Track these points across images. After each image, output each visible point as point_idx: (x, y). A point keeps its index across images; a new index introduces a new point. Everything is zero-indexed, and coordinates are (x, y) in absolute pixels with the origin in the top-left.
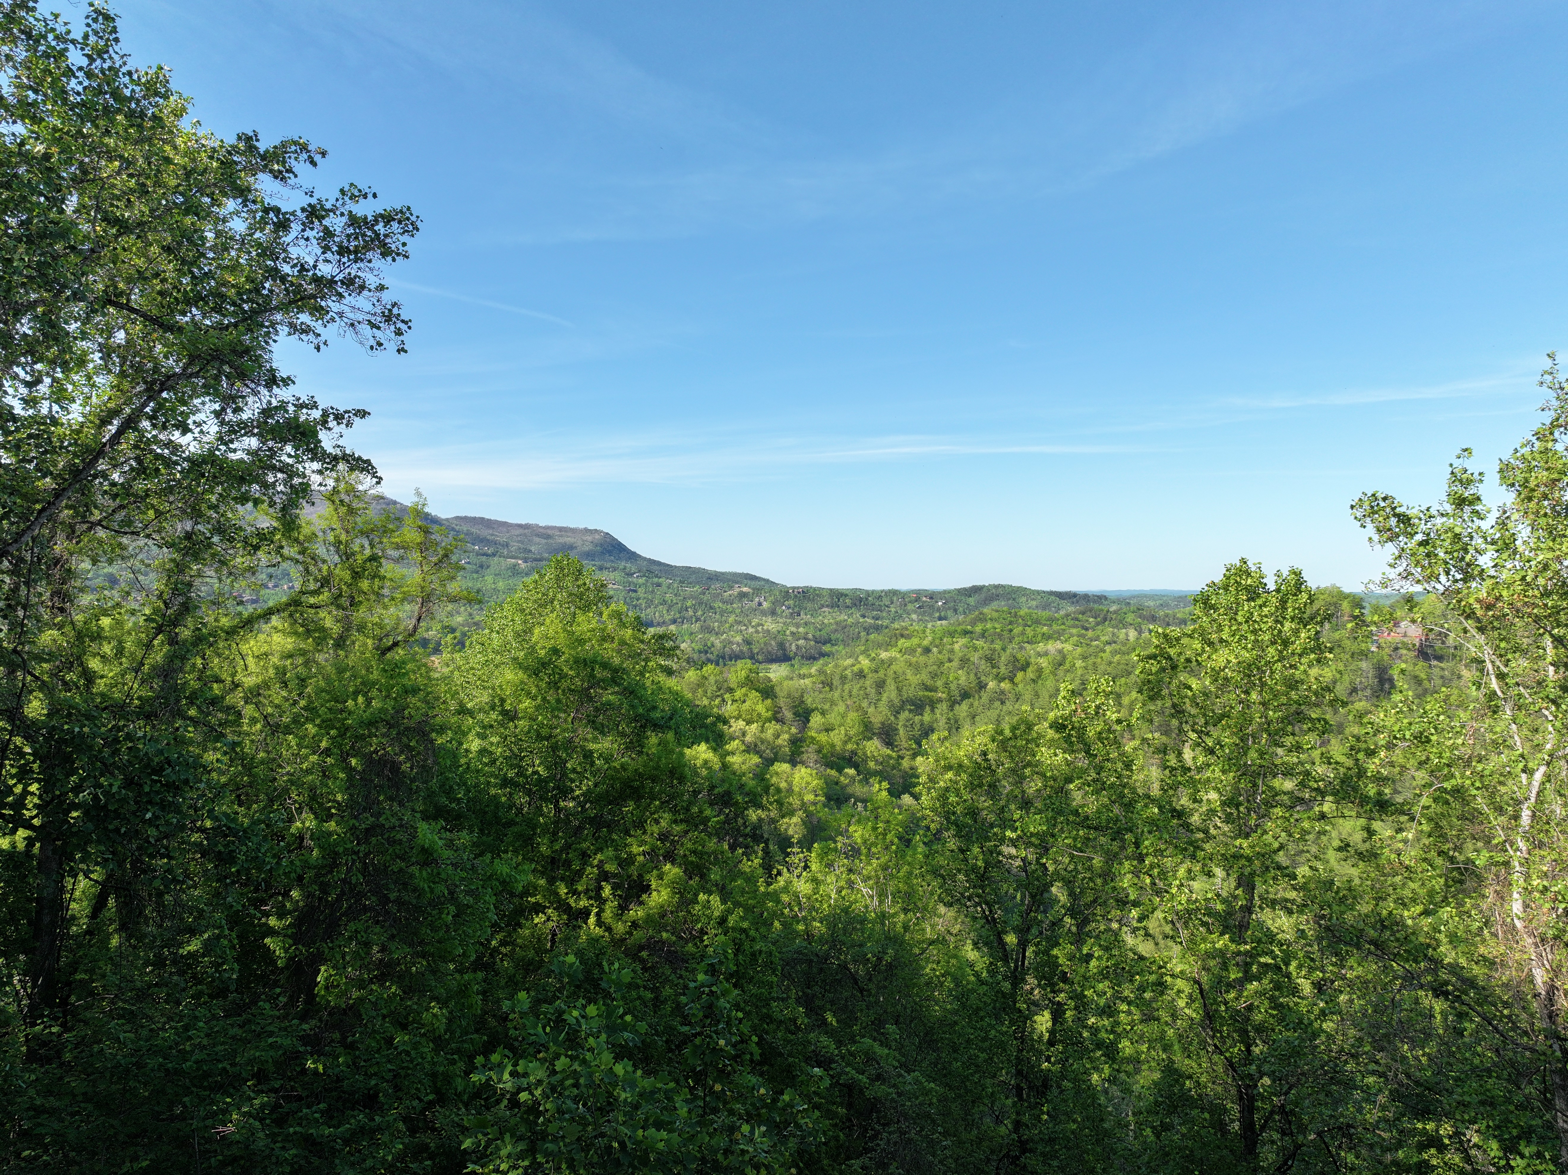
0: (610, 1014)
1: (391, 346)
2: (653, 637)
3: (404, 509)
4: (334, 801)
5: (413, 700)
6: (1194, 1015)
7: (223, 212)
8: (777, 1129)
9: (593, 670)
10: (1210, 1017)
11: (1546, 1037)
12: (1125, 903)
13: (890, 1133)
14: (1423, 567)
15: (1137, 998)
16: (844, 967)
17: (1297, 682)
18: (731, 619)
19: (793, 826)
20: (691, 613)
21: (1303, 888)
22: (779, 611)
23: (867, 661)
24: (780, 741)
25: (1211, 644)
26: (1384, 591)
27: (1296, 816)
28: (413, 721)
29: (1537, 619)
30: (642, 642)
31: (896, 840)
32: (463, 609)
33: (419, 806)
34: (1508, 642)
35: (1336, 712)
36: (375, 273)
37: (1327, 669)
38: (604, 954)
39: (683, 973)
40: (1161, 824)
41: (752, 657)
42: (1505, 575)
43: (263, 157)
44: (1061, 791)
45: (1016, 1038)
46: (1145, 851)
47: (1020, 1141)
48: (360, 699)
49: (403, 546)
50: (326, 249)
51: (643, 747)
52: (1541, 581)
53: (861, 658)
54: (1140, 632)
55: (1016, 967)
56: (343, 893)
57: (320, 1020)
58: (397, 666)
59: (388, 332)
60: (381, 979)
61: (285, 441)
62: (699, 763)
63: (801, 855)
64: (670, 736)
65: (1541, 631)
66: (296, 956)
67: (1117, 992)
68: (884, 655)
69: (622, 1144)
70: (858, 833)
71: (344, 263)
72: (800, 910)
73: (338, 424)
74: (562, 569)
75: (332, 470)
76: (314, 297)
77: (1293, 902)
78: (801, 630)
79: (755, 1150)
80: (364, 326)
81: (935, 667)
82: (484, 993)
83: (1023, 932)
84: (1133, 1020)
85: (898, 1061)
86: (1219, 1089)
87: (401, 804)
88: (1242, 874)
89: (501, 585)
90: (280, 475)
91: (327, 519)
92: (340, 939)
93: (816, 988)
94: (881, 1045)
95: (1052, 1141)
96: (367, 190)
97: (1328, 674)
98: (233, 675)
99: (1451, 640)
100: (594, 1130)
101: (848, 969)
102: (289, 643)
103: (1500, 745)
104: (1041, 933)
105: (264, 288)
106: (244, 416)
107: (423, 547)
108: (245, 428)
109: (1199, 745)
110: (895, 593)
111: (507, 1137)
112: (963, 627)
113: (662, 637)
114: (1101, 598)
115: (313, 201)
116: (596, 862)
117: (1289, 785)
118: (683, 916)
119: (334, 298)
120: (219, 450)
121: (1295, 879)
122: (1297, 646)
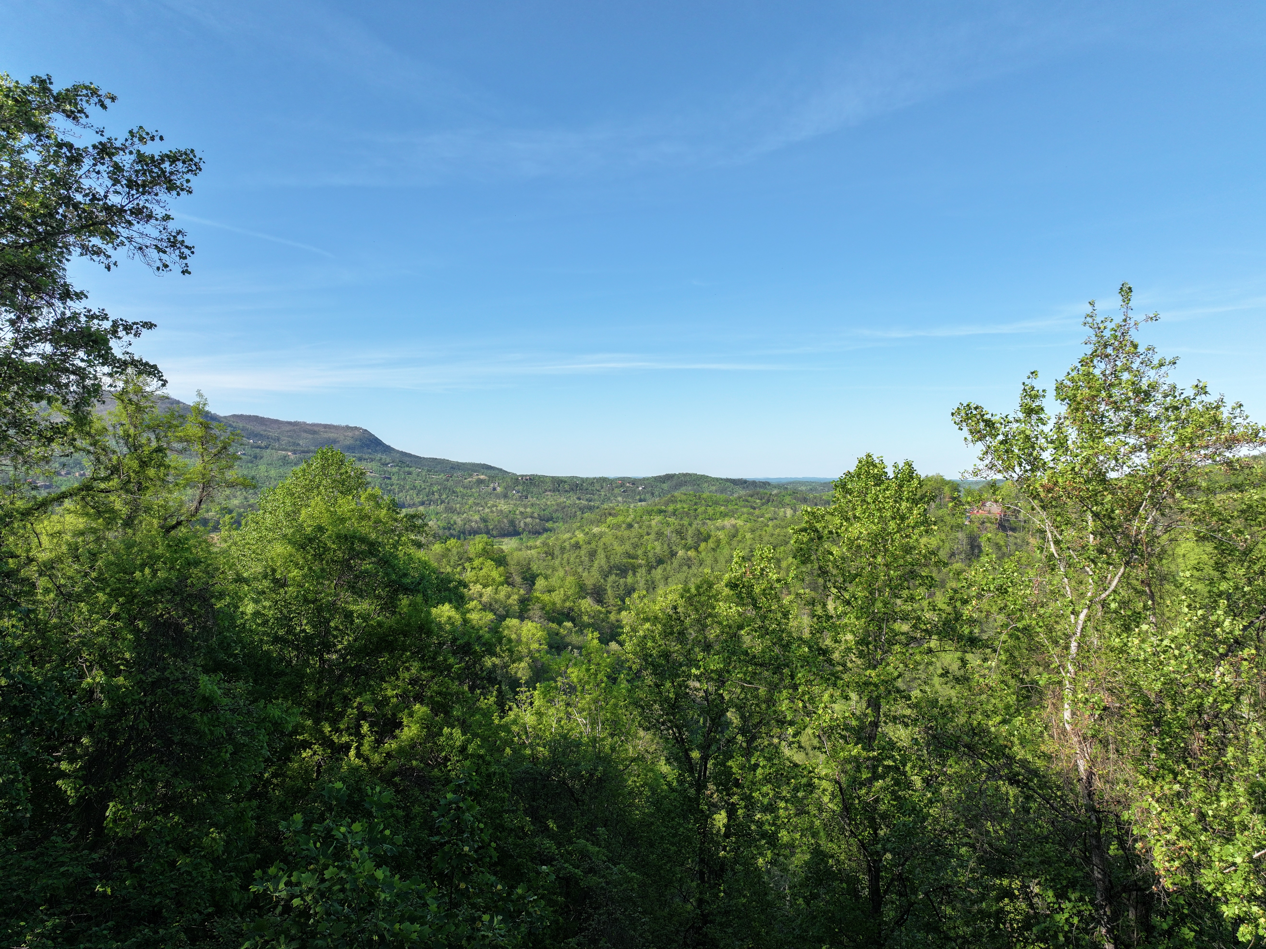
0: (371, 828)
1: (176, 268)
2: (406, 516)
3: (187, 408)
4: (123, 659)
5: (194, 571)
6: (835, 808)
7: (17, 145)
8: (510, 917)
9: (353, 544)
10: (847, 808)
11: (1086, 810)
12: (783, 723)
13: (600, 915)
14: (1003, 460)
15: (792, 797)
16: (563, 782)
17: (911, 548)
18: (470, 502)
19: (522, 670)
20: (437, 496)
21: (916, 706)
22: (510, 494)
23: (582, 535)
24: (510, 601)
25: (847, 520)
26: (975, 479)
27: (911, 651)
28: (195, 589)
29: (1082, 500)
30: (396, 520)
31: (605, 679)
32: (239, 493)
33: (200, 661)
34: (1062, 517)
35: (940, 571)
36: (162, 204)
37: (933, 539)
38: (363, 780)
39: (430, 793)
40: (810, 660)
41: (488, 533)
42: (1060, 467)
43: (56, 99)
44: (735, 637)
45: (699, 833)
46: (798, 682)
47: (702, 915)
48: (147, 571)
49: (187, 440)
50: (116, 182)
51: (395, 608)
52: (1085, 471)
53: (577, 532)
54: (795, 511)
55: (700, 776)
56: (130, 738)
57: (109, 849)
58: (180, 542)
59: (173, 255)
60: (165, 811)
61: (77, 347)
62: (443, 620)
63: (528, 693)
64: (419, 598)
65: (1085, 508)
66: (86, 795)
67: (777, 792)
68: (596, 530)
69: (382, 937)
70: (574, 674)
71: (133, 195)
72: (527, 738)
73: (127, 333)
74: (327, 459)
75: (121, 373)
76: (105, 223)
77: (909, 717)
78: (528, 510)
79: (494, 934)
80: (151, 250)
81: (636, 539)
82: (258, 818)
83: (705, 748)
84: (790, 814)
85: (607, 856)
86: (854, 864)
87: (184, 660)
88: (871, 697)
89: (273, 473)
90: (72, 377)
91: (116, 416)
92: (128, 778)
93: (541, 801)
94: (593, 844)
95: (727, 913)
96: (155, 134)
97: (934, 542)
98: (28, 551)
99: (1021, 516)
100: (357, 926)
101: (567, 785)
102: (81, 523)
103: (1056, 594)
104: (719, 749)
105: (58, 213)
106: (39, 325)
107: (204, 441)
108: (39, 335)
109: (839, 598)
110: (604, 480)
111: (282, 939)
112: (659, 507)
113: (413, 517)
114: (765, 484)
115: (104, 140)
116: (355, 705)
117: (905, 627)
118: (430, 747)
119: (123, 225)
120: (15, 353)
121: (910, 699)
122: (911, 521)
